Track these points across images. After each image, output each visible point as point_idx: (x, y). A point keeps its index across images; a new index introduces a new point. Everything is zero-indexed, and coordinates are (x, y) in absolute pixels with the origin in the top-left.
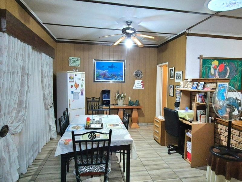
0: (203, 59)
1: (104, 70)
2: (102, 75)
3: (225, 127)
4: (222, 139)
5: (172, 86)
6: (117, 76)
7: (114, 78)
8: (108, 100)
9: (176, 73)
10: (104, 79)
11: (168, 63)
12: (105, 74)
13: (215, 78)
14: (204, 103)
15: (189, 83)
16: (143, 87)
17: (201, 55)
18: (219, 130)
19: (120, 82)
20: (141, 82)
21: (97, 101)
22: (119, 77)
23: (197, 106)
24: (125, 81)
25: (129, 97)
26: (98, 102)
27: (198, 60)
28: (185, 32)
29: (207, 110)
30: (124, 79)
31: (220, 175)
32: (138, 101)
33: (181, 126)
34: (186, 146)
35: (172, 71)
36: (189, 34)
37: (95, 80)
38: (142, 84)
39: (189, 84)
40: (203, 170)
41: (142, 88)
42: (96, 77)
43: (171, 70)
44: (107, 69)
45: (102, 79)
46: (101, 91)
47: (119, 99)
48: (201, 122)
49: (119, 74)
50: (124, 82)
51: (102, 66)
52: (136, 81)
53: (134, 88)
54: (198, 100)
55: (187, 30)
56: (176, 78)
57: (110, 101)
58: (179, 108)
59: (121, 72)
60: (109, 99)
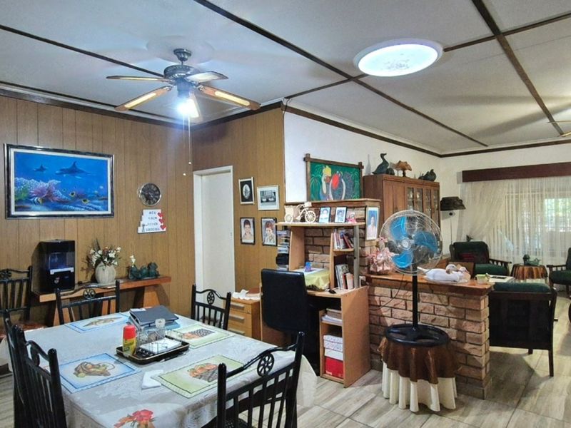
0: (311, 162)
1: (46, 181)
2: (40, 194)
3: (389, 289)
4: (384, 314)
5: (251, 220)
6: (91, 199)
7: (80, 203)
8: (70, 271)
9: (259, 190)
10: (47, 206)
11: (231, 167)
12: (49, 191)
13: (328, 200)
14: (350, 250)
15: (308, 211)
16: (162, 227)
17: (307, 155)
18: (377, 298)
19: (99, 215)
20: (159, 214)
21: (21, 281)
22: (97, 201)
23: (335, 257)
24: (115, 211)
25: (132, 257)
26: (25, 284)
27: (304, 163)
28: (281, 101)
29: (356, 262)
30: (112, 207)
31: (419, 381)
32: (155, 265)
33: (311, 305)
34: (323, 345)
35: (246, 187)
36: (287, 109)
37: (13, 212)
38: (160, 220)
39: (307, 213)
40: (365, 385)
41: (161, 230)
42: (16, 202)
43: (243, 184)
44: (57, 177)
45: (38, 207)
46: (35, 246)
47: (102, 263)
48: (347, 288)
49: (96, 192)
50: (112, 215)
51: (38, 168)
52: (146, 212)
53: (140, 230)
54: (337, 244)
55: (286, 100)
56: (262, 202)
57: (74, 273)
58: (287, 266)
59: (101, 187)
60: (71, 269)
